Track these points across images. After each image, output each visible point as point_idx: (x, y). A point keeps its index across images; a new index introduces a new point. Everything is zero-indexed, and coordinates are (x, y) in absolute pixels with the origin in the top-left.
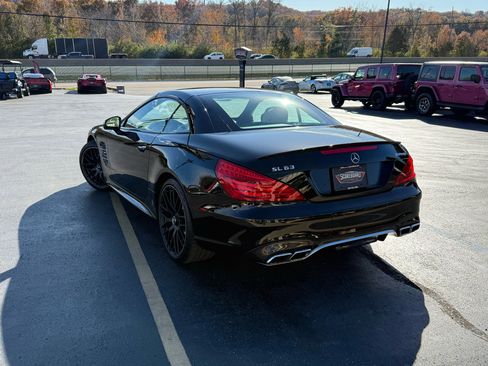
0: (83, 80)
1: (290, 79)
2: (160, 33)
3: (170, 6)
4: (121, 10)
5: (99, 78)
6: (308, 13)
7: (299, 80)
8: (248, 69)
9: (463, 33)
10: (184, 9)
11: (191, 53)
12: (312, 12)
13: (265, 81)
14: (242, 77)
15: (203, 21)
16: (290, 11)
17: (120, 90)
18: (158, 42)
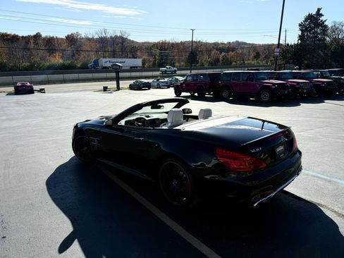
0: (18, 86)
1: (145, 81)
2: (57, 55)
3: (62, 39)
4: (32, 41)
5: (28, 84)
6: (143, 43)
7: (150, 81)
8: (121, 74)
9: (223, 54)
10: (71, 41)
11: (79, 66)
12: (145, 43)
13: (132, 82)
14: (118, 79)
15: (85, 48)
16: (133, 42)
17: (42, 91)
18: (57, 60)
